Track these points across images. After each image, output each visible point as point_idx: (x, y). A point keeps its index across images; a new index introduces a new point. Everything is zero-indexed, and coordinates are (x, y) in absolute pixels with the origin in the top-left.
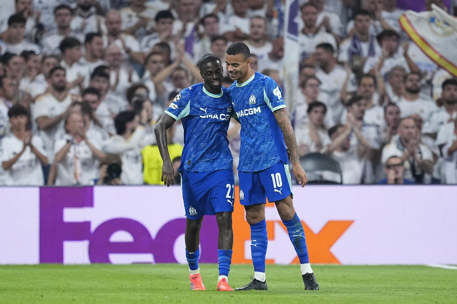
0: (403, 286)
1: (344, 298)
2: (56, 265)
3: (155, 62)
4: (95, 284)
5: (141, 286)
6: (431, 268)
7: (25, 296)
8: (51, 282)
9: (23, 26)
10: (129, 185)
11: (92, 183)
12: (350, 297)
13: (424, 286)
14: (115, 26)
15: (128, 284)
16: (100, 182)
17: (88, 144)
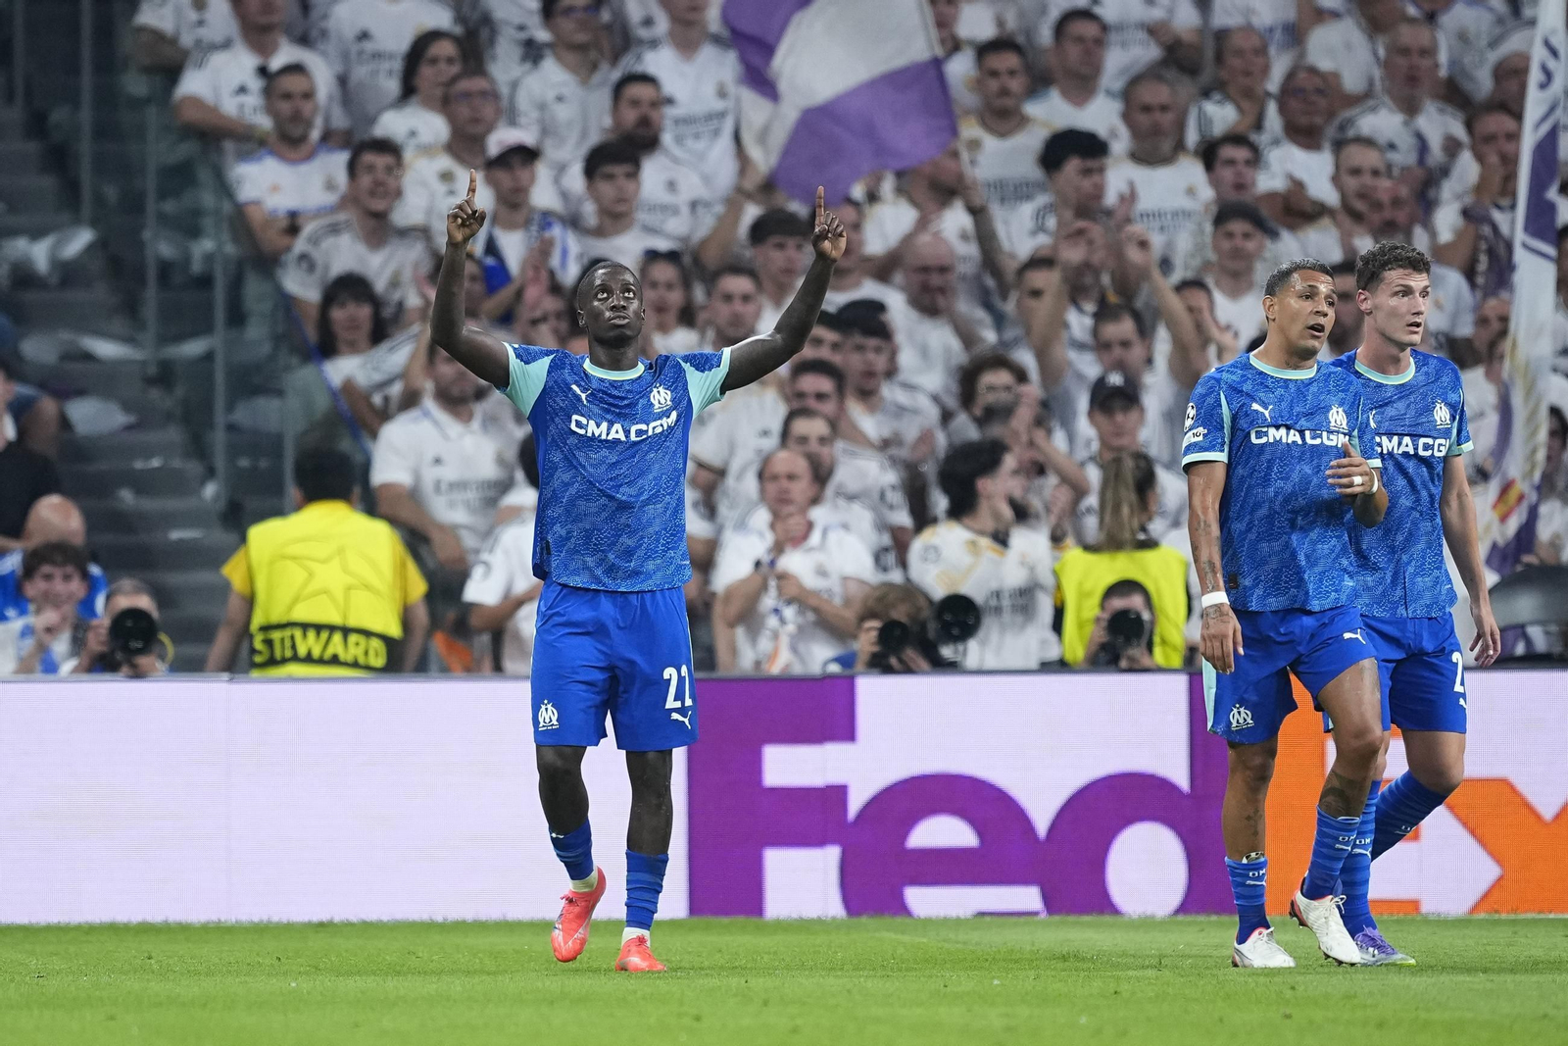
2: (741, 919)
9: (635, 178)
10: (980, 672)
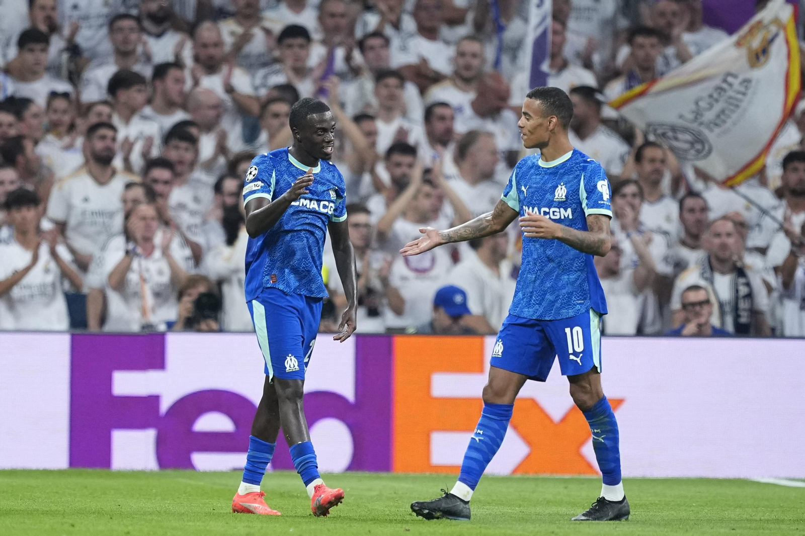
0: (709, 515)
2: (98, 470)
3: (276, 115)
4: (167, 505)
6: (758, 484)
7: (43, 525)
8: (88, 500)
9: (44, 50)
11: (162, 328)
13: (744, 517)
14: (212, 51)
15: (224, 506)
16: (179, 326)
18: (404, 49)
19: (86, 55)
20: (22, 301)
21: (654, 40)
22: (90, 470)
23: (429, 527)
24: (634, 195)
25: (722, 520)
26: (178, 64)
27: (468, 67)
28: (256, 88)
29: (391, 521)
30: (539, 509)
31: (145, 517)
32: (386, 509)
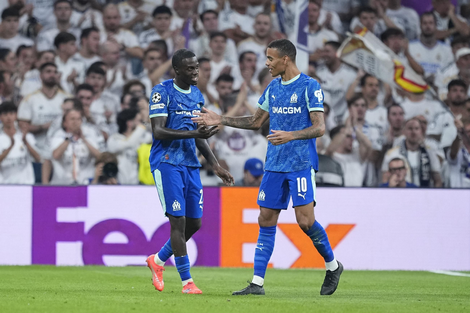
0: (405, 292)
1: (344, 303)
2: (48, 266)
3: (152, 58)
4: (88, 286)
5: (135, 289)
6: (434, 274)
7: (16, 298)
8: (43, 283)
9: (17, 21)
11: (86, 182)
12: (350, 303)
13: (426, 293)
14: (113, 21)
15: (122, 287)
16: (95, 181)
17: (85, 142)
18: (226, 19)
19: (40, 23)
20: (7, 168)
21: (372, 15)
22: (43, 266)
23: (242, 299)
24: (363, 105)
25: (412, 295)
26: (94, 28)
27: (262, 30)
28: (141, 43)
29: (219, 295)
30: (306, 289)
31: (76, 293)
32: (217, 288)
